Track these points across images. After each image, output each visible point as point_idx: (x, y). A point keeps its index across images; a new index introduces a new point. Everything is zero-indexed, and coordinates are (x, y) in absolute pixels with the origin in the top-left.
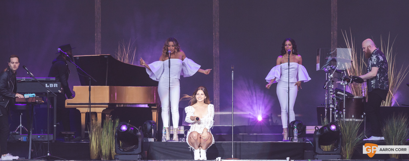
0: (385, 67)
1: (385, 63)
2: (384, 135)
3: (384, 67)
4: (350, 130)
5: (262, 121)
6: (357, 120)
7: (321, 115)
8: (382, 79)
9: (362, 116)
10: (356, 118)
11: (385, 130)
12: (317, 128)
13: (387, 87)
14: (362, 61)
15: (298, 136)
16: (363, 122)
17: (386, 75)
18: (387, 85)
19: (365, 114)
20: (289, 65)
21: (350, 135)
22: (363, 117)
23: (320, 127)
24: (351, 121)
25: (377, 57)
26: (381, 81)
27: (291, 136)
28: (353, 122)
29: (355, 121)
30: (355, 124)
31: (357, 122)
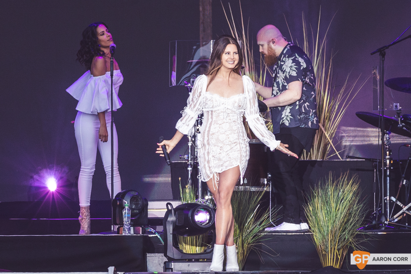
0: (310, 79)
1: (309, 71)
2: (310, 218)
3: (308, 81)
4: (239, 211)
5: (57, 191)
6: (253, 189)
7: (180, 179)
8: (305, 107)
9: (264, 181)
10: (253, 185)
11: (311, 209)
12: (170, 208)
13: (315, 122)
14: (265, 67)
15: (132, 223)
16: (267, 193)
17: (313, 96)
18: (315, 117)
19: (270, 176)
20: (112, 75)
21: (240, 219)
22: (266, 183)
23: (175, 204)
24: (241, 191)
25: (294, 61)
26: (304, 111)
27: (118, 222)
28: (246, 191)
29: (250, 191)
30: (250, 198)
31: (254, 192)
